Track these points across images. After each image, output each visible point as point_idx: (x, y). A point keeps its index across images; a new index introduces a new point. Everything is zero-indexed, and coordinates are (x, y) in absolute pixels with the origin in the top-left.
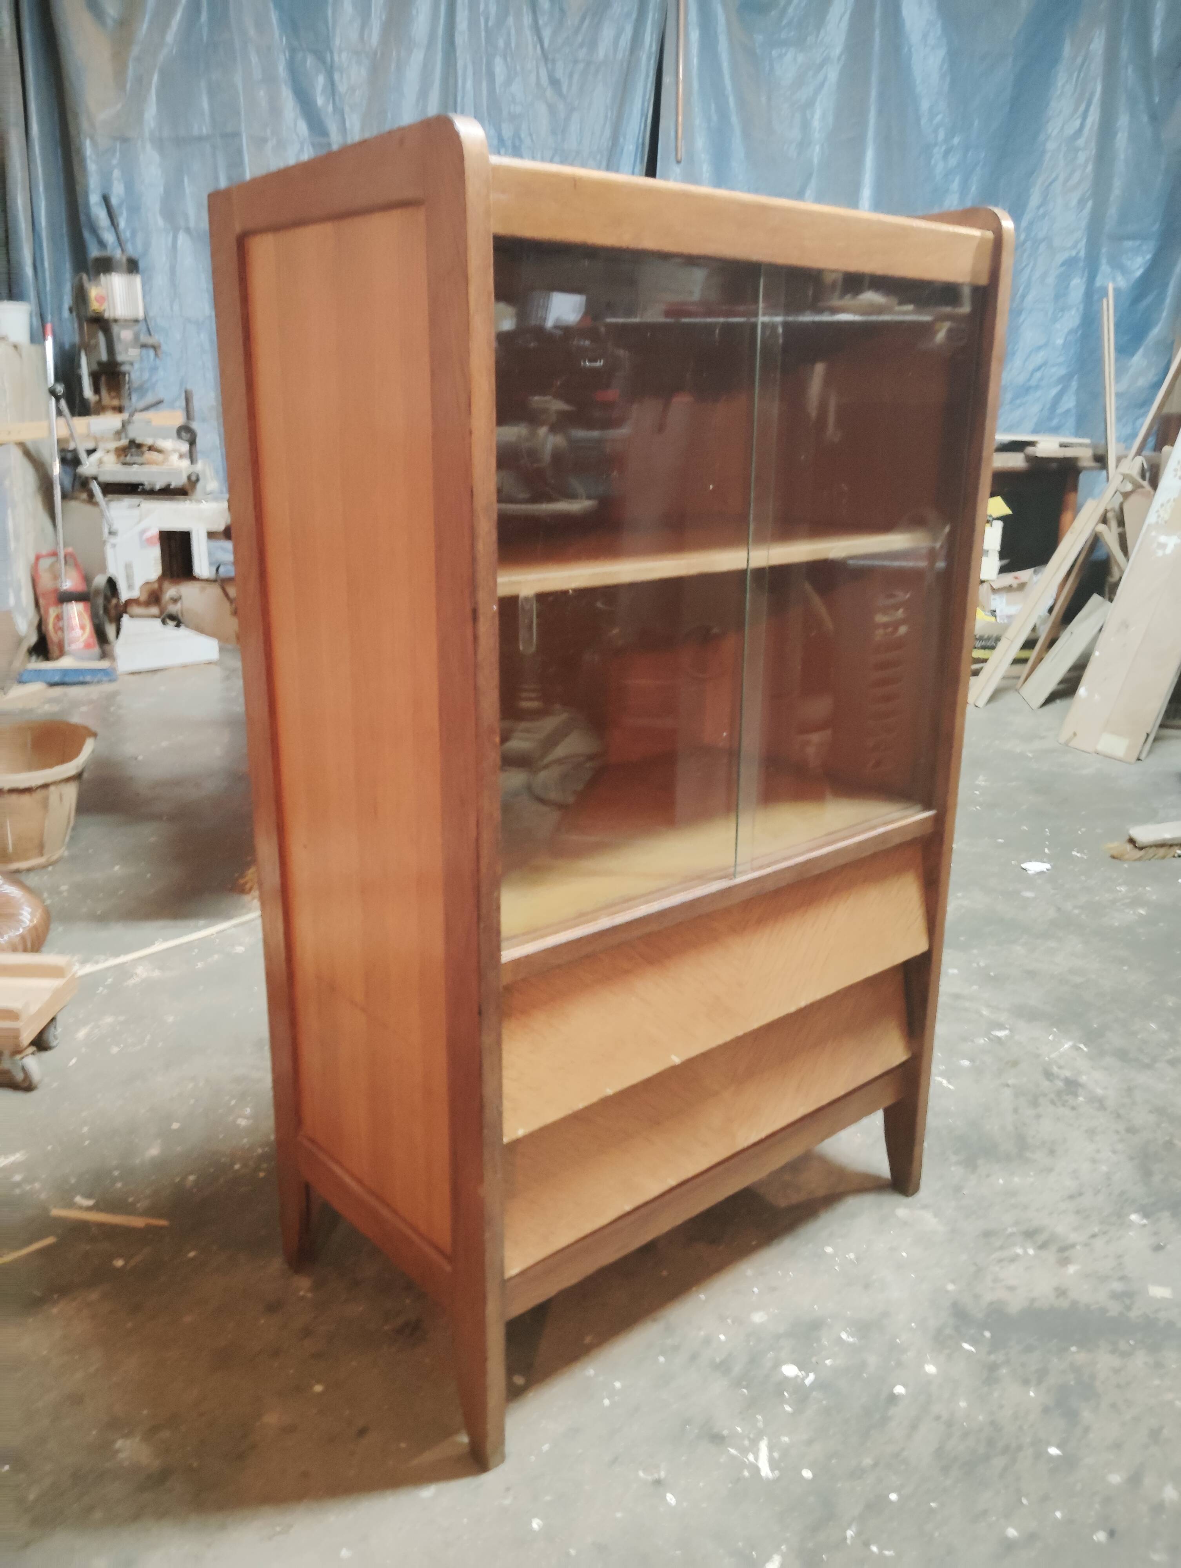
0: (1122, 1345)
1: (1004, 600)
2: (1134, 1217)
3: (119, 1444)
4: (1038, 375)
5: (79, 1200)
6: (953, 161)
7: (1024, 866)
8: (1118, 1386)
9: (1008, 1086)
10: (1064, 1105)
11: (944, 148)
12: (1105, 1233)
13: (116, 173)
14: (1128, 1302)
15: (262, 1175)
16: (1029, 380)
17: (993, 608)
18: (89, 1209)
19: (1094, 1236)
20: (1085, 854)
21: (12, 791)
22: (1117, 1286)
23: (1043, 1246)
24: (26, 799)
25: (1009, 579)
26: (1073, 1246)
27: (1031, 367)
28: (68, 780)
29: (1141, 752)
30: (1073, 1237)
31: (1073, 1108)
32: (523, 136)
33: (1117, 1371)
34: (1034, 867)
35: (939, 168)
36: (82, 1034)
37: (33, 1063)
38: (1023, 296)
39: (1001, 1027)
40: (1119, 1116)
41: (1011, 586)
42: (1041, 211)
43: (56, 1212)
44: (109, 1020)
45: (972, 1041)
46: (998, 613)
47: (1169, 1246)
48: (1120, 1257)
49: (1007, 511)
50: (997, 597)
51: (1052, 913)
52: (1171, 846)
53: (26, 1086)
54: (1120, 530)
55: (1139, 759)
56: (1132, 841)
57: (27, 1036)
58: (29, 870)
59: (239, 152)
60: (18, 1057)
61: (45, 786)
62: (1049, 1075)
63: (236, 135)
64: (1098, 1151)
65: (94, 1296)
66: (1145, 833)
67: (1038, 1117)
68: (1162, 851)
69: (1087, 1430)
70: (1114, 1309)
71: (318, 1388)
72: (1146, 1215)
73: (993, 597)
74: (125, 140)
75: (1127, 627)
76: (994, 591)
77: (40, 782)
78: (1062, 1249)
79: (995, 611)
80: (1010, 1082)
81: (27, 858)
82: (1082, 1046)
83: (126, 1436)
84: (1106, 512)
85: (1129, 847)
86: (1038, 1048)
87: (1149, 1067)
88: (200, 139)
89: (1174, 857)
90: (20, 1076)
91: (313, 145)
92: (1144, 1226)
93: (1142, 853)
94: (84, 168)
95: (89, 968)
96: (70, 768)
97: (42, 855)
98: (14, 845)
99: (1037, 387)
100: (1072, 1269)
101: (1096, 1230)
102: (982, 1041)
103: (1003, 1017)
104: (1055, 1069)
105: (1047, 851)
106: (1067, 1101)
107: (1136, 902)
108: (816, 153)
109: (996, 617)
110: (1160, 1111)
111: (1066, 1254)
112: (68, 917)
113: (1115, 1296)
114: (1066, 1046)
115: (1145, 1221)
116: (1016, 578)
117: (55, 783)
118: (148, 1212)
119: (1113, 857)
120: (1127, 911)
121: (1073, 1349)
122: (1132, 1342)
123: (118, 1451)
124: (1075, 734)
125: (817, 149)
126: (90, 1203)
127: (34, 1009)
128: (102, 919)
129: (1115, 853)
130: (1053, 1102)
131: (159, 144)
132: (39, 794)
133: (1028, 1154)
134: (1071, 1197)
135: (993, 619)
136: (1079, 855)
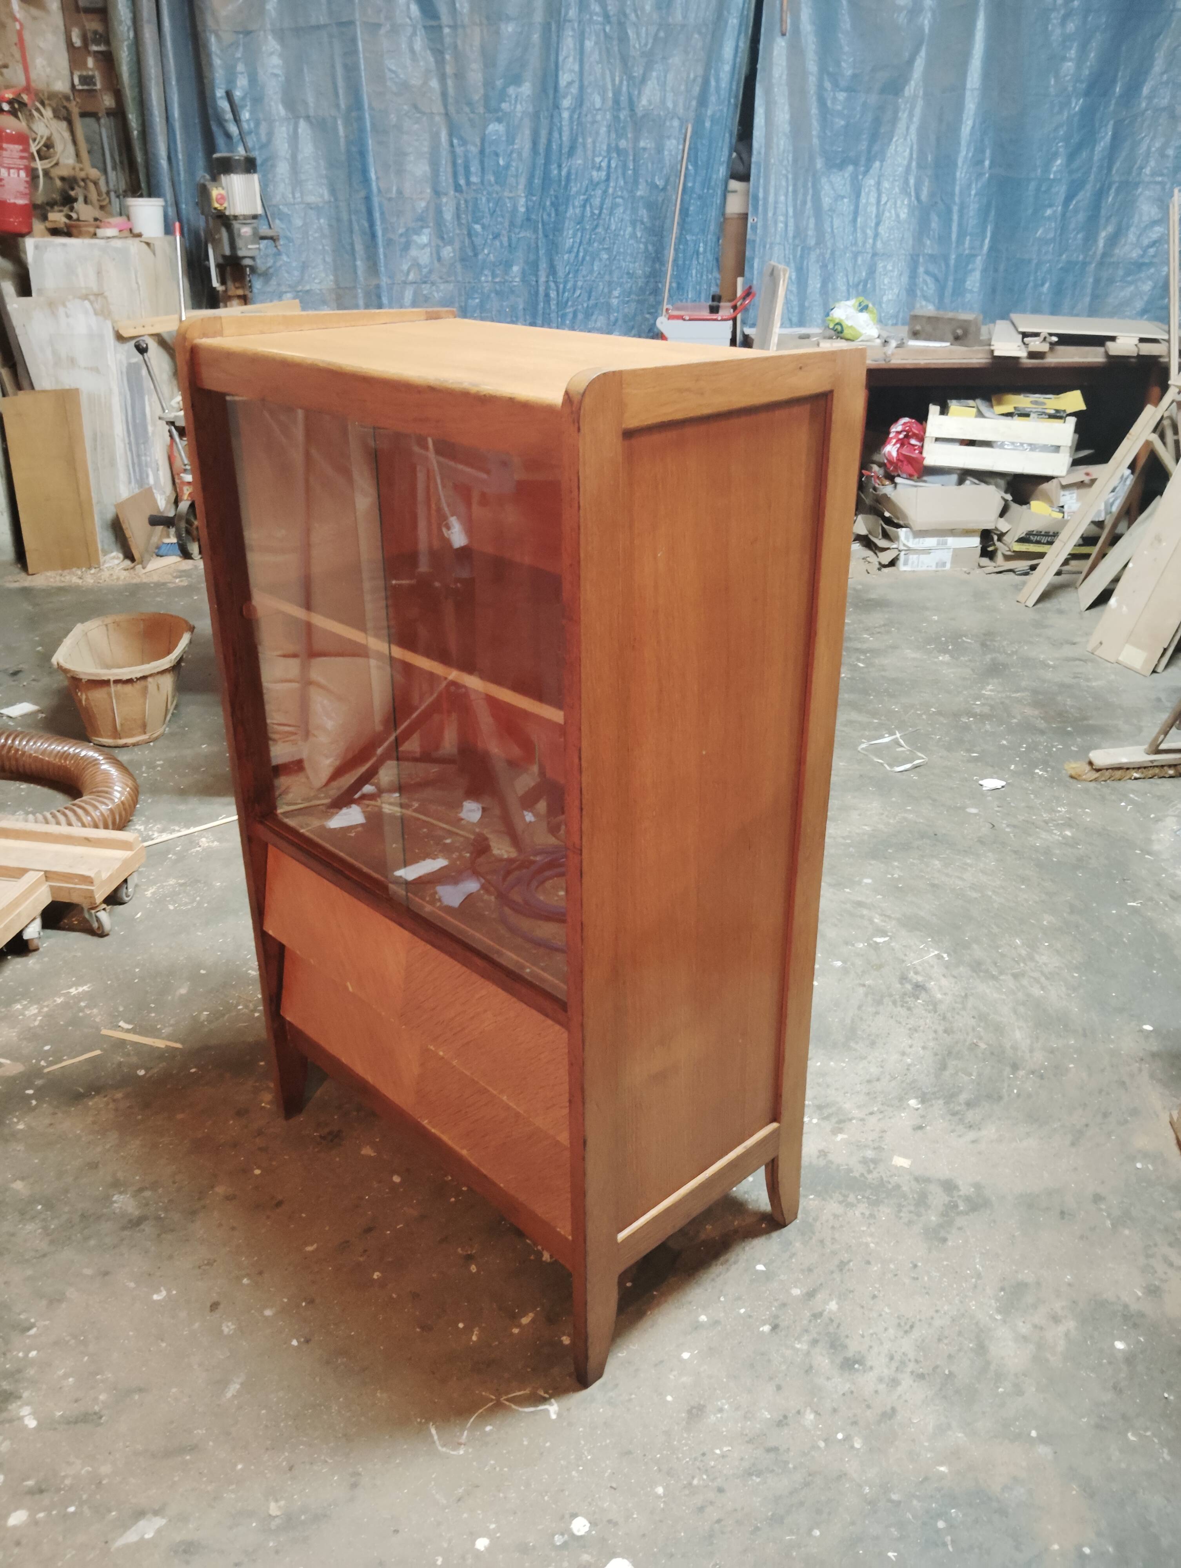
0: (851, 1198)
1: (1075, 496)
2: (913, 1103)
3: (115, 1198)
4: (1152, 251)
5: (121, 1024)
6: (1071, 27)
7: (981, 782)
8: (833, 1227)
9: (864, 985)
10: (902, 1006)
11: (1062, 12)
12: (881, 1112)
13: (240, 67)
14: (872, 1166)
15: (257, 1015)
16: (1142, 256)
17: (1061, 505)
18: (128, 1031)
19: (871, 1113)
20: (1047, 772)
21: (117, 682)
22: (870, 1154)
23: (827, 1118)
24: (128, 688)
25: (1080, 475)
26: (850, 1120)
27: (1146, 242)
28: (163, 672)
29: (1156, 666)
30: (856, 1113)
31: (909, 1009)
32: (628, 11)
33: (836, 1216)
34: (990, 783)
35: (1056, 34)
36: (148, 894)
37: (103, 916)
38: (1141, 168)
39: (883, 933)
40: (944, 1018)
41: (1082, 482)
42: (1165, 77)
43: (104, 1032)
44: (172, 882)
45: (853, 945)
46: (1066, 509)
47: (928, 1128)
48: (884, 1131)
49: (1083, 407)
50: (1067, 493)
51: (985, 830)
52: (1128, 769)
53: (99, 933)
54: (1176, 437)
55: (1154, 672)
56: (1091, 763)
57: (100, 896)
58: (134, 745)
59: (354, 40)
60: (93, 911)
61: (144, 678)
62: (903, 979)
63: (351, 23)
64: (911, 1047)
65: (119, 1095)
66: (1103, 757)
67: (877, 1013)
68: (1118, 774)
69: (793, 1255)
70: (858, 1170)
71: (257, 1172)
72: (923, 1102)
73: (1062, 493)
74: (248, 33)
75: (1160, 541)
76: (1064, 487)
77: (139, 675)
78: (840, 1122)
79: (1063, 507)
80: (867, 983)
81: (132, 736)
82: (945, 956)
83: (121, 1193)
84: (1162, 418)
85: (1088, 768)
86: (905, 955)
87: (994, 977)
88: (318, 27)
89: (1130, 779)
90: (95, 925)
91: (425, 27)
92: (917, 1109)
93: (1097, 775)
94: (211, 65)
95: (165, 837)
96: (167, 662)
97: (145, 733)
98: (122, 725)
99: (1150, 264)
100: (840, 1137)
101: (876, 1109)
102: (861, 945)
103: (889, 926)
104: (911, 974)
105: (1013, 767)
106: (907, 1002)
107: (1069, 823)
108: (926, 21)
109: (1063, 513)
110: (982, 1017)
111: (841, 1126)
112: (156, 790)
113: (865, 1161)
114: (932, 954)
115: (920, 1106)
116: (1087, 474)
117: (151, 675)
118: (168, 1038)
119: (1072, 777)
120: (1055, 832)
121: (812, 1197)
122: (859, 1197)
123: (115, 1202)
124: (1101, 643)
125: (929, 15)
126: (130, 1027)
127: (105, 876)
128: (183, 793)
129: (1073, 773)
130: (894, 1003)
131: (280, 35)
132: (139, 685)
133: (852, 1044)
134: (869, 1081)
135: (1061, 515)
136: (1040, 773)
